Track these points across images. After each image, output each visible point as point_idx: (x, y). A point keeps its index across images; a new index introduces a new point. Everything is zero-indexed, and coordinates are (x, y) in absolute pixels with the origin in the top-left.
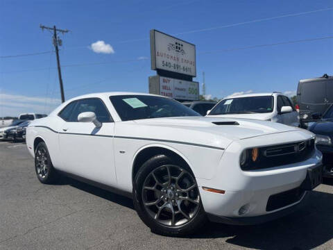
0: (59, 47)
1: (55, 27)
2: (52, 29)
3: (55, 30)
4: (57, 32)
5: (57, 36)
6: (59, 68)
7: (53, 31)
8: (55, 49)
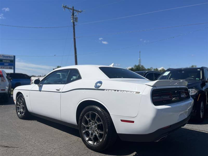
0: (75, 23)
1: (73, 7)
2: (71, 9)
3: (74, 10)
4: (75, 12)
5: (75, 14)
6: (75, 39)
7: (72, 11)
8: (72, 25)
